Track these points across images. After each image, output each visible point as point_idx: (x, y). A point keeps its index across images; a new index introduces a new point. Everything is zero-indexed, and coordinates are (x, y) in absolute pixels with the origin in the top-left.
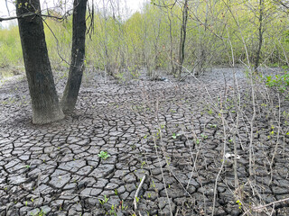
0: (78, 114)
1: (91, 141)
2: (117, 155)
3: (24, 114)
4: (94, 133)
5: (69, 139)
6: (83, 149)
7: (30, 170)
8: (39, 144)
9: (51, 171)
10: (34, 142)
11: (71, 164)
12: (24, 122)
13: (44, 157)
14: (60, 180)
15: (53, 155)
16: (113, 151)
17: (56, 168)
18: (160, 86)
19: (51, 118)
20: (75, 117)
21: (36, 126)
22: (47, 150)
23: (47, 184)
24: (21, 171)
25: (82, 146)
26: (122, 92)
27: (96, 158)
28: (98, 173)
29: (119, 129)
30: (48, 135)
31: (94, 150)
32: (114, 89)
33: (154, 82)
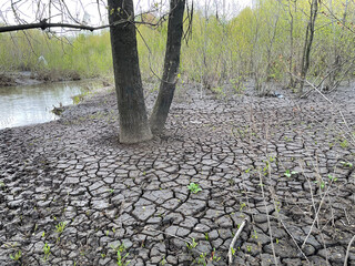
0: (167, 134)
1: (180, 168)
2: (210, 189)
3: (111, 131)
4: (184, 159)
5: (156, 163)
6: (171, 177)
7: (113, 195)
8: (124, 166)
9: (135, 199)
10: (120, 163)
11: (157, 193)
12: (111, 140)
13: (129, 182)
14: (144, 212)
15: (138, 180)
16: (206, 184)
17: (141, 196)
18: (271, 103)
19: (138, 137)
20: (165, 139)
21: (122, 145)
22: (132, 174)
23: (130, 214)
24: (105, 195)
25: (170, 173)
26: (220, 110)
27: (184, 190)
28: (186, 209)
29: (215, 158)
30: (134, 157)
31: (183, 180)
33: (263, 99)
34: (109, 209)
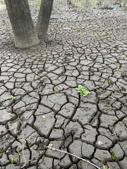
1: (65, 70)
2: (95, 91)
3: (8, 38)
4: (66, 61)
5: (46, 66)
6: (61, 79)
7: (15, 102)
8: (22, 70)
9: (34, 106)
11: (53, 97)
13: (27, 87)
15: (35, 84)
16: (90, 85)
17: (39, 103)
18: (110, 13)
19: (29, 43)
20: (49, 43)
21: (17, 50)
22: (29, 78)
23: (32, 126)
24: (7, 103)
25: (59, 75)
26: (80, 19)
27: (74, 93)
29: (89, 58)
31: (71, 82)
32: (74, 16)
33: (104, 11)
34: (12, 120)
